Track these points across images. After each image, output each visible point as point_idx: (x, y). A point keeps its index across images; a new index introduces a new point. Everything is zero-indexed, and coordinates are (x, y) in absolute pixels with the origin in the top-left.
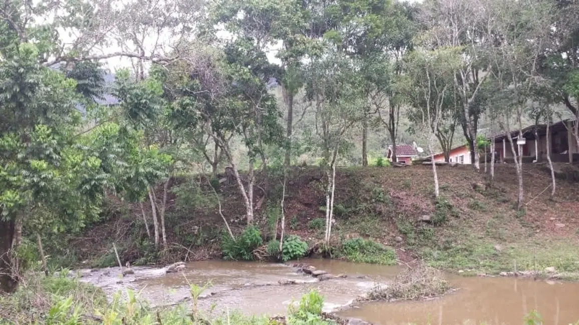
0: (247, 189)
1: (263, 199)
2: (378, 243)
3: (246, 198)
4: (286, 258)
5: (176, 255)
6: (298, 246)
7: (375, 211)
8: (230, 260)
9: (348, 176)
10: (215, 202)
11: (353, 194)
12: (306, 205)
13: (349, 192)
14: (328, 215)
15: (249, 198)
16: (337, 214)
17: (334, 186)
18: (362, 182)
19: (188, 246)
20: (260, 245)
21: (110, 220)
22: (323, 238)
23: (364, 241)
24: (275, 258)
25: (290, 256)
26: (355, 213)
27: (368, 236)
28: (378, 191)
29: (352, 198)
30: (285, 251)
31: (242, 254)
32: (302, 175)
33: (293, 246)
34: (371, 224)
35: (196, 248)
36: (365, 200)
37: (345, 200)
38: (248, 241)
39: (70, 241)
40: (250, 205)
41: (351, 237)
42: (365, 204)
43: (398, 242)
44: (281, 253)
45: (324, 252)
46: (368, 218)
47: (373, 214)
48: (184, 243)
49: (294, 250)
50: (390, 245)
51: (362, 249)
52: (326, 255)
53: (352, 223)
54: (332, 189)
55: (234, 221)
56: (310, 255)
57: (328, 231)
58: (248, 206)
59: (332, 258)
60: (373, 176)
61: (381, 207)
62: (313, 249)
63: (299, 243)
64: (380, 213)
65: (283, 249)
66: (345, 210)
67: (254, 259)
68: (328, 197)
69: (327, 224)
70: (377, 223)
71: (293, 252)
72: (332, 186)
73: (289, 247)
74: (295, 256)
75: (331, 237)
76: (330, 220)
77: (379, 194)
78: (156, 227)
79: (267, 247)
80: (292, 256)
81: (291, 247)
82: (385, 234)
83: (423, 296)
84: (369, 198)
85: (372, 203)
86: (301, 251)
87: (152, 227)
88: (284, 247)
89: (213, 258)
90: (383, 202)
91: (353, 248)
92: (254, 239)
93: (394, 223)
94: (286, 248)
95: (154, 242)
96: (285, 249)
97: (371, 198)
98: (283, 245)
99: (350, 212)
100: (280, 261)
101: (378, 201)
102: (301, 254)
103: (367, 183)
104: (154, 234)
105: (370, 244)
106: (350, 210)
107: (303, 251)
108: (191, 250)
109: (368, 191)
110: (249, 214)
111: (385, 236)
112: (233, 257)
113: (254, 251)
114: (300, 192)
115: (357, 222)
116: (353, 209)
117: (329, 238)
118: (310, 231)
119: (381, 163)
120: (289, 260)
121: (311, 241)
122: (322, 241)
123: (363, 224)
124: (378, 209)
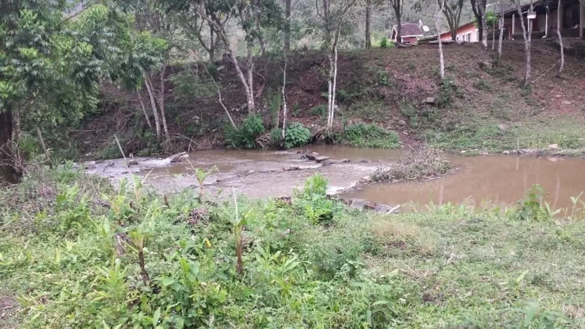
0: (246, 77)
1: (263, 86)
2: (381, 127)
3: (246, 85)
4: (289, 145)
5: (179, 146)
6: (300, 134)
7: (378, 95)
8: (234, 149)
9: (351, 59)
10: (215, 91)
11: (356, 78)
12: (308, 91)
13: (352, 76)
14: (330, 101)
15: (249, 85)
16: (340, 100)
17: (336, 70)
18: (366, 65)
19: (190, 136)
20: (263, 134)
21: (109, 111)
22: (326, 124)
23: (366, 126)
24: (278, 145)
25: (293, 144)
26: (357, 97)
27: (371, 121)
28: (381, 74)
29: (355, 82)
30: (287, 138)
31: (245, 143)
32: (303, 60)
33: (296, 133)
34: (372, 108)
35: (199, 138)
36: (368, 84)
37: (347, 85)
38: (251, 130)
39: (71, 134)
40: (250, 93)
41: (354, 123)
42: (368, 88)
43: (402, 125)
44: (284, 140)
45: (327, 138)
46: (371, 103)
47: (376, 98)
48: (185, 133)
49: (297, 137)
50: (393, 129)
51: (365, 133)
52: (329, 141)
53: (355, 109)
54: (334, 73)
55: (235, 110)
56: (313, 141)
57: (331, 116)
58: (249, 94)
59: (335, 144)
60: (377, 59)
61: (385, 91)
62: (315, 136)
63: (302, 130)
64: (383, 97)
65: (286, 137)
66: (348, 96)
67: (257, 148)
68: (330, 82)
69: (330, 110)
70: (380, 107)
71: (296, 139)
72: (334, 71)
73: (291, 134)
74: (298, 143)
75: (333, 124)
76: (332, 105)
77: (383, 77)
78: (157, 118)
79: (269, 136)
80: (295, 143)
81: (294, 134)
82: (388, 118)
83: (425, 176)
84: (371, 82)
85: (375, 87)
86: (304, 138)
87: (152, 118)
88: (287, 134)
89: (215, 147)
90: (386, 85)
91: (356, 133)
92: (256, 127)
93: (397, 107)
94: (290, 136)
95: (156, 133)
96: (287, 136)
97: (375, 82)
98: (285, 133)
99: (353, 97)
100: (283, 148)
101: (382, 85)
102: (304, 141)
103: (370, 66)
104: (154, 125)
105: (373, 129)
106: (352, 95)
107: (305, 138)
108: (193, 140)
109: (371, 74)
110: (250, 102)
111: (388, 120)
112: (236, 146)
113: (257, 139)
114: (301, 78)
115: (360, 107)
116: (356, 94)
117: (331, 124)
118: (312, 118)
119: (385, 44)
120: (292, 147)
121: (313, 127)
122: (325, 127)
123: (366, 108)
124: (381, 93)
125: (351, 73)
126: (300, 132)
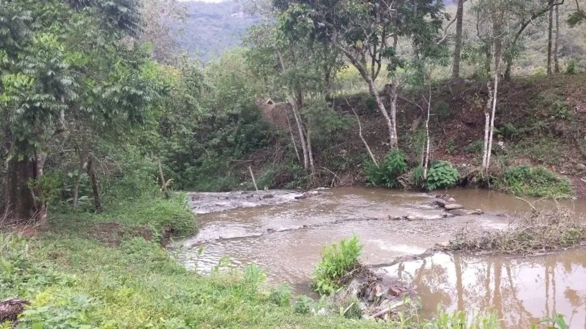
0: (388, 108)
2: (552, 173)
3: (388, 118)
4: (431, 187)
5: (325, 181)
6: (446, 174)
7: (554, 131)
8: (372, 187)
9: (524, 88)
10: (360, 126)
11: (528, 110)
12: (469, 125)
13: (524, 107)
14: (486, 137)
15: (391, 118)
16: (502, 133)
17: (495, 101)
18: (543, 94)
19: (335, 171)
20: (404, 172)
22: (480, 164)
23: (532, 169)
24: (420, 186)
25: (436, 185)
26: (528, 133)
27: (541, 162)
28: (559, 105)
29: (527, 115)
30: (429, 179)
31: (385, 181)
32: (468, 89)
33: (440, 174)
34: (544, 147)
35: (344, 172)
36: (542, 117)
37: (518, 118)
38: (389, 167)
39: (232, 163)
40: (392, 127)
41: (519, 164)
42: (540, 123)
43: (581, 170)
44: (425, 181)
45: (481, 181)
46: (544, 140)
47: (551, 135)
48: (330, 166)
49: (441, 178)
50: (569, 174)
51: (528, 177)
52: (483, 185)
53: (523, 147)
55: (385, 145)
56: (463, 184)
57: (487, 155)
58: (390, 128)
59: (491, 189)
60: (558, 87)
61: (561, 126)
62: (466, 178)
63: (449, 170)
64: (560, 134)
65: (428, 177)
66: (516, 131)
67: (397, 187)
68: (487, 115)
69: (486, 148)
70: (555, 146)
71: (439, 180)
72: (493, 102)
73: (434, 174)
74: (442, 185)
75: (492, 164)
76: (488, 142)
77: (561, 109)
78: (305, 151)
79: (410, 174)
80: (439, 184)
81: (437, 175)
82: (563, 160)
84: (546, 115)
85: (552, 121)
86: (449, 180)
87: (301, 151)
88: (429, 175)
89: (355, 184)
90: (565, 119)
91: (516, 177)
92: (396, 164)
93: (577, 146)
94: (432, 176)
95: (303, 166)
96: (430, 176)
97: (549, 116)
98: (427, 172)
99: (521, 133)
100: (424, 190)
101: (558, 118)
102: (449, 182)
103: (548, 96)
104: (302, 158)
105: (539, 173)
106: (522, 130)
107: (452, 179)
108: (338, 175)
109: (546, 106)
110: (392, 137)
111: (562, 163)
112: (376, 184)
113: (398, 178)
114: (464, 110)
115: (529, 145)
116: (527, 129)
117: (488, 165)
118: (468, 156)
119: (572, 69)
120: (434, 190)
121: (465, 168)
122: (478, 169)
123: (537, 147)
124: (557, 128)
125: (523, 104)
126: (445, 172)
